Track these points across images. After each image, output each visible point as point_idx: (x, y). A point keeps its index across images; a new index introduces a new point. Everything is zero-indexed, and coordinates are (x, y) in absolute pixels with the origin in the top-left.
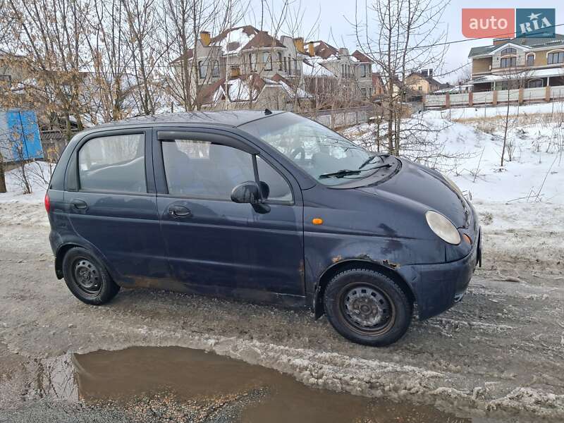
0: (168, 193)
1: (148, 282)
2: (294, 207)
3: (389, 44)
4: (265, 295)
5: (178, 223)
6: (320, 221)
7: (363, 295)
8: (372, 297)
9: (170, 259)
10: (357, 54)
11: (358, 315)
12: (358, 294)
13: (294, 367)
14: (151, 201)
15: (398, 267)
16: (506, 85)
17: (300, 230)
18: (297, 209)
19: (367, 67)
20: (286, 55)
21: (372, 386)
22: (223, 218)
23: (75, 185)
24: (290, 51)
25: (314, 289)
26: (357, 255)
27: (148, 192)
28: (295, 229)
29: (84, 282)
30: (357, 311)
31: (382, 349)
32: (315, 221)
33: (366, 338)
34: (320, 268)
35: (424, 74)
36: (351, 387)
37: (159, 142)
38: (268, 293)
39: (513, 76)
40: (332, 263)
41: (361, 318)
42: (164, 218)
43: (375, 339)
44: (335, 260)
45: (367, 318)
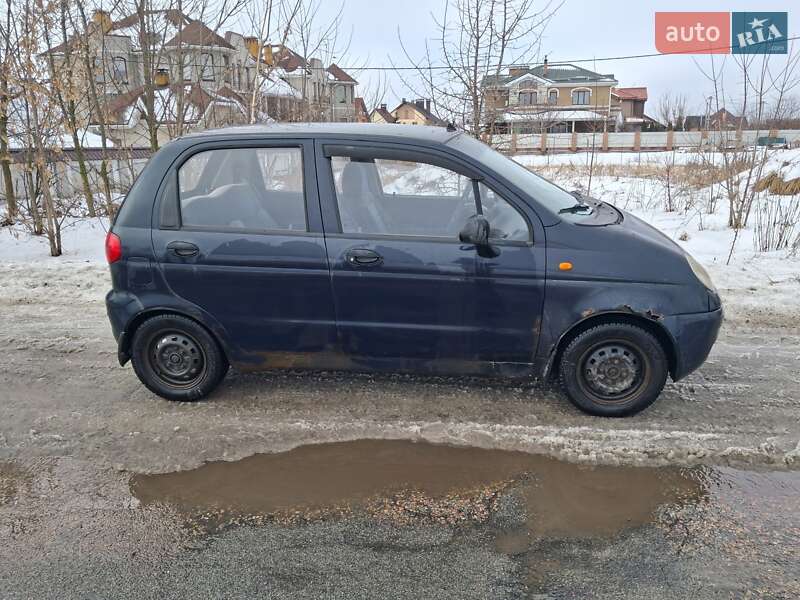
0: (341, 232)
1: (292, 359)
2: (533, 249)
3: (476, 58)
4: (475, 365)
5: (360, 274)
6: (569, 266)
7: (613, 355)
8: (625, 357)
9: (338, 323)
10: (334, 69)
11: (602, 381)
12: (607, 356)
13: (546, 446)
14: (315, 244)
15: (662, 319)
16: (527, 128)
17: (541, 278)
18: (538, 252)
19: (348, 89)
20: (234, 60)
21: (651, 455)
22: (431, 266)
23: (174, 220)
24: (241, 55)
25: (549, 353)
26: (615, 306)
27: (308, 231)
28: (534, 277)
29: (170, 368)
30: (602, 376)
31: (629, 419)
32: (562, 266)
33: (609, 409)
34: (565, 325)
35: (419, 105)
36: (629, 460)
37: (326, 160)
38: (480, 363)
39: (535, 117)
40: (581, 318)
41: (607, 384)
42: (337, 267)
43: (621, 408)
44: (585, 314)
45: (614, 382)
